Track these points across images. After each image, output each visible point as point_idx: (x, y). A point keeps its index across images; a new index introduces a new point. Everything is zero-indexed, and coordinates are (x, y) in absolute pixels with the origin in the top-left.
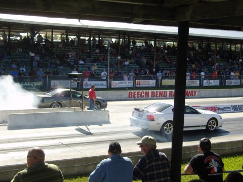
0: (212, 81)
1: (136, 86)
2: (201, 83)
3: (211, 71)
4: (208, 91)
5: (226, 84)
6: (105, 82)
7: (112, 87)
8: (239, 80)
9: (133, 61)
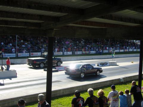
0: (68, 52)
1: (31, 56)
2: (63, 53)
3: (68, 47)
4: (67, 58)
5: (75, 54)
6: (15, 54)
7: (19, 56)
8: (81, 52)
9: (29, 43)
